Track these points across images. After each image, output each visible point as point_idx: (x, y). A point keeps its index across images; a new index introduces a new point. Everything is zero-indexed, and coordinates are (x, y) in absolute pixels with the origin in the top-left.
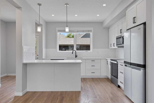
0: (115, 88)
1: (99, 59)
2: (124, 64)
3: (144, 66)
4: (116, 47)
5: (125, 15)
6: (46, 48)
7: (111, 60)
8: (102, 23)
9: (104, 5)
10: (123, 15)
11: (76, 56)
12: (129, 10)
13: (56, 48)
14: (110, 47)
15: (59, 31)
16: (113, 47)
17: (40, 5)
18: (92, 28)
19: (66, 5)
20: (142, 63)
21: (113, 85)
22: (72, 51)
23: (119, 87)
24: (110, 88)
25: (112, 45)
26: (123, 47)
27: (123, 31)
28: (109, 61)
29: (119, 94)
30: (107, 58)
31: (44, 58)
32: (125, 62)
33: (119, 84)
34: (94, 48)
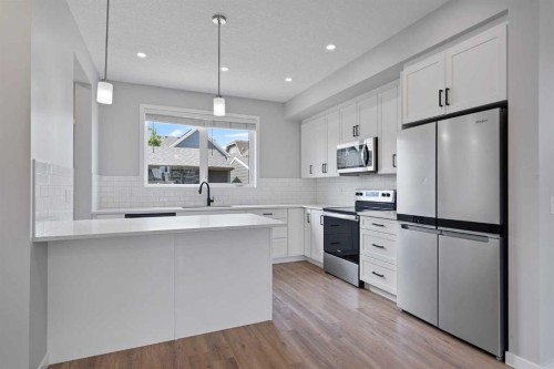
1: (283, 208)
4: (332, 174)
6: (100, 173)
7: (323, 209)
8: (283, 105)
9: (331, 47)
11: (210, 202)
13: (138, 173)
15: (150, 116)
18: (258, 118)
19: (215, 21)
20: (497, 221)
22: (198, 186)
23: (362, 285)
30: (305, 204)
33: (368, 278)
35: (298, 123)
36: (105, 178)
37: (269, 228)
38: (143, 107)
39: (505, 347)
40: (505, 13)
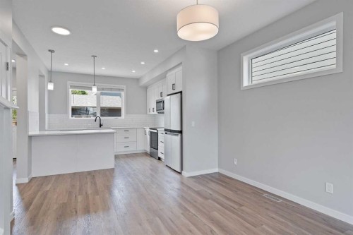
0: (156, 161)
1: (135, 128)
2: (164, 132)
3: (181, 132)
4: (156, 113)
5: (166, 77)
6: (49, 113)
7: (151, 129)
8: (138, 80)
9: (143, 63)
10: (163, 77)
11: (101, 125)
12: (169, 74)
13: (66, 112)
14: (148, 113)
15: (72, 87)
16: (152, 113)
17: (52, 51)
18: (125, 86)
20: (179, 129)
21: (152, 159)
22: (95, 118)
23: (159, 159)
24: (149, 162)
25: (152, 110)
26: (163, 113)
27: (163, 94)
28: (148, 130)
29: (160, 166)
30: (145, 126)
31: (46, 128)
32: (166, 130)
33: (160, 155)
34: (127, 113)
35: (146, 88)
36: (51, 115)
37: (113, 133)
38: (69, 83)
39: (182, 170)
40: (181, 63)
